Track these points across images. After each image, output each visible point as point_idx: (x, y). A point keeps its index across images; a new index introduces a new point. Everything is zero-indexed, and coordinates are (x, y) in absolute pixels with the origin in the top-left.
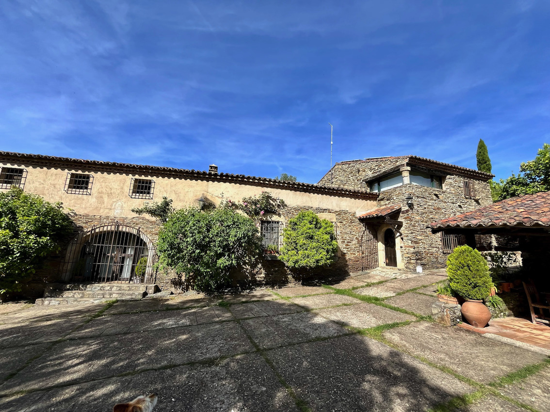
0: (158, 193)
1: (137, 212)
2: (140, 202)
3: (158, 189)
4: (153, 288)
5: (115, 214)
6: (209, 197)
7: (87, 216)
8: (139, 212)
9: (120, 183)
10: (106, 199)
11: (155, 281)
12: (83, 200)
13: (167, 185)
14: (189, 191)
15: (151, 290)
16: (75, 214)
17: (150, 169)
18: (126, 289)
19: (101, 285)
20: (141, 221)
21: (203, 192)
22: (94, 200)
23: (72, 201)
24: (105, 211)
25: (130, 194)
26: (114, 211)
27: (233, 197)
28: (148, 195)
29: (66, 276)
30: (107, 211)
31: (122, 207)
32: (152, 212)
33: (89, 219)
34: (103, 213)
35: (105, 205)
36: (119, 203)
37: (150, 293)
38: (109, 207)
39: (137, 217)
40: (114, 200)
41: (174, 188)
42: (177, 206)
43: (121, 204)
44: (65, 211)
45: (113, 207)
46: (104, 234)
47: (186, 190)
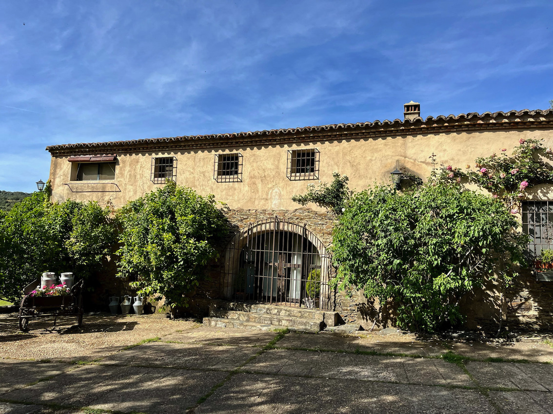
0: (325, 169)
1: (299, 201)
2: (302, 186)
3: (325, 162)
4: (333, 317)
5: (273, 206)
6: (409, 166)
7: (240, 211)
8: (303, 201)
9: (274, 161)
10: (260, 186)
11: (335, 307)
12: (235, 189)
13: (337, 153)
14: (374, 158)
15: (330, 320)
16: (228, 208)
17: (311, 132)
18: (296, 315)
19: (267, 306)
20: (307, 213)
21: (397, 158)
22: (247, 188)
23: (224, 193)
24: (261, 203)
25: (289, 175)
26: (271, 202)
27: (456, 159)
28: (312, 173)
29: (228, 291)
30: (263, 202)
31: (280, 195)
32: (320, 200)
33: (243, 215)
34: (259, 205)
35: (260, 194)
36: (276, 190)
37: (330, 324)
38: (264, 196)
39: (301, 209)
40: (270, 186)
41: (348, 158)
42: (355, 187)
43: (278, 191)
44: (218, 206)
45: (269, 197)
46: (263, 235)
47: (369, 158)
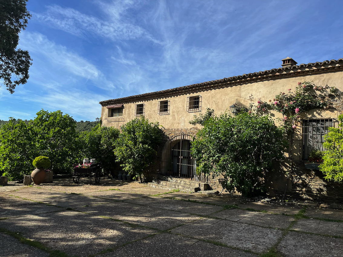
0: (204, 106)
1: (193, 123)
2: (192, 116)
3: (204, 102)
5: (181, 127)
6: (242, 102)
7: (169, 129)
9: (182, 103)
10: (176, 116)
11: (207, 181)
12: (166, 119)
13: (209, 97)
15: (202, 187)
16: (164, 128)
18: (188, 184)
19: (176, 179)
20: (196, 130)
21: (236, 98)
22: (171, 118)
23: (162, 120)
24: (177, 125)
25: (188, 110)
26: (181, 125)
28: (198, 109)
29: (163, 171)
31: (184, 121)
32: (201, 122)
33: (170, 132)
34: (176, 127)
35: (176, 120)
36: (183, 118)
37: (202, 189)
38: (178, 122)
39: (193, 128)
40: (180, 116)
41: (214, 99)
44: (160, 127)
45: (180, 122)
46: (179, 143)
